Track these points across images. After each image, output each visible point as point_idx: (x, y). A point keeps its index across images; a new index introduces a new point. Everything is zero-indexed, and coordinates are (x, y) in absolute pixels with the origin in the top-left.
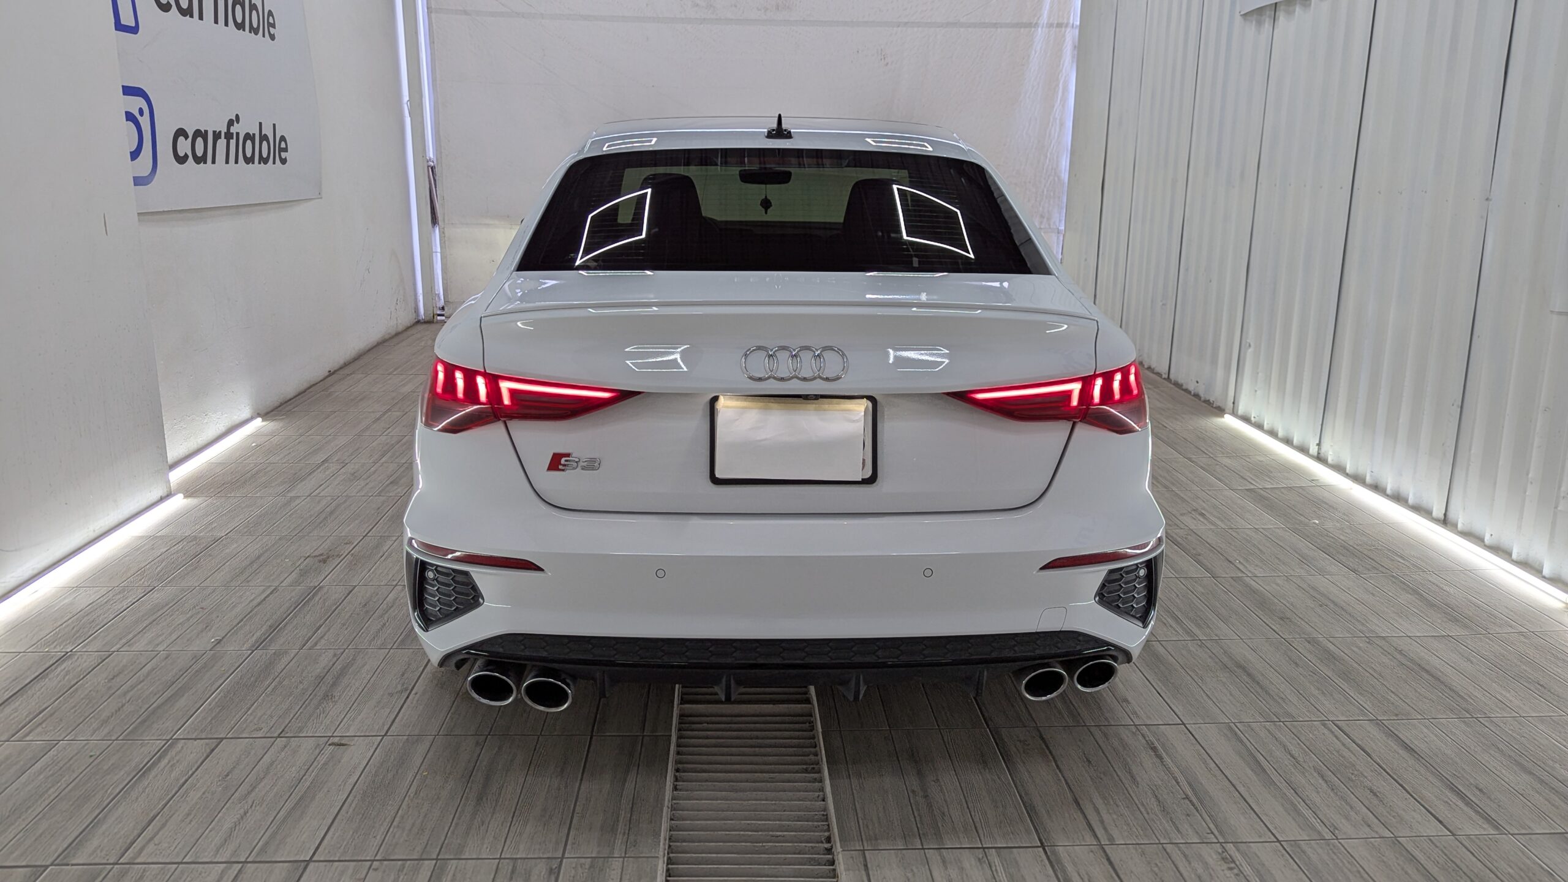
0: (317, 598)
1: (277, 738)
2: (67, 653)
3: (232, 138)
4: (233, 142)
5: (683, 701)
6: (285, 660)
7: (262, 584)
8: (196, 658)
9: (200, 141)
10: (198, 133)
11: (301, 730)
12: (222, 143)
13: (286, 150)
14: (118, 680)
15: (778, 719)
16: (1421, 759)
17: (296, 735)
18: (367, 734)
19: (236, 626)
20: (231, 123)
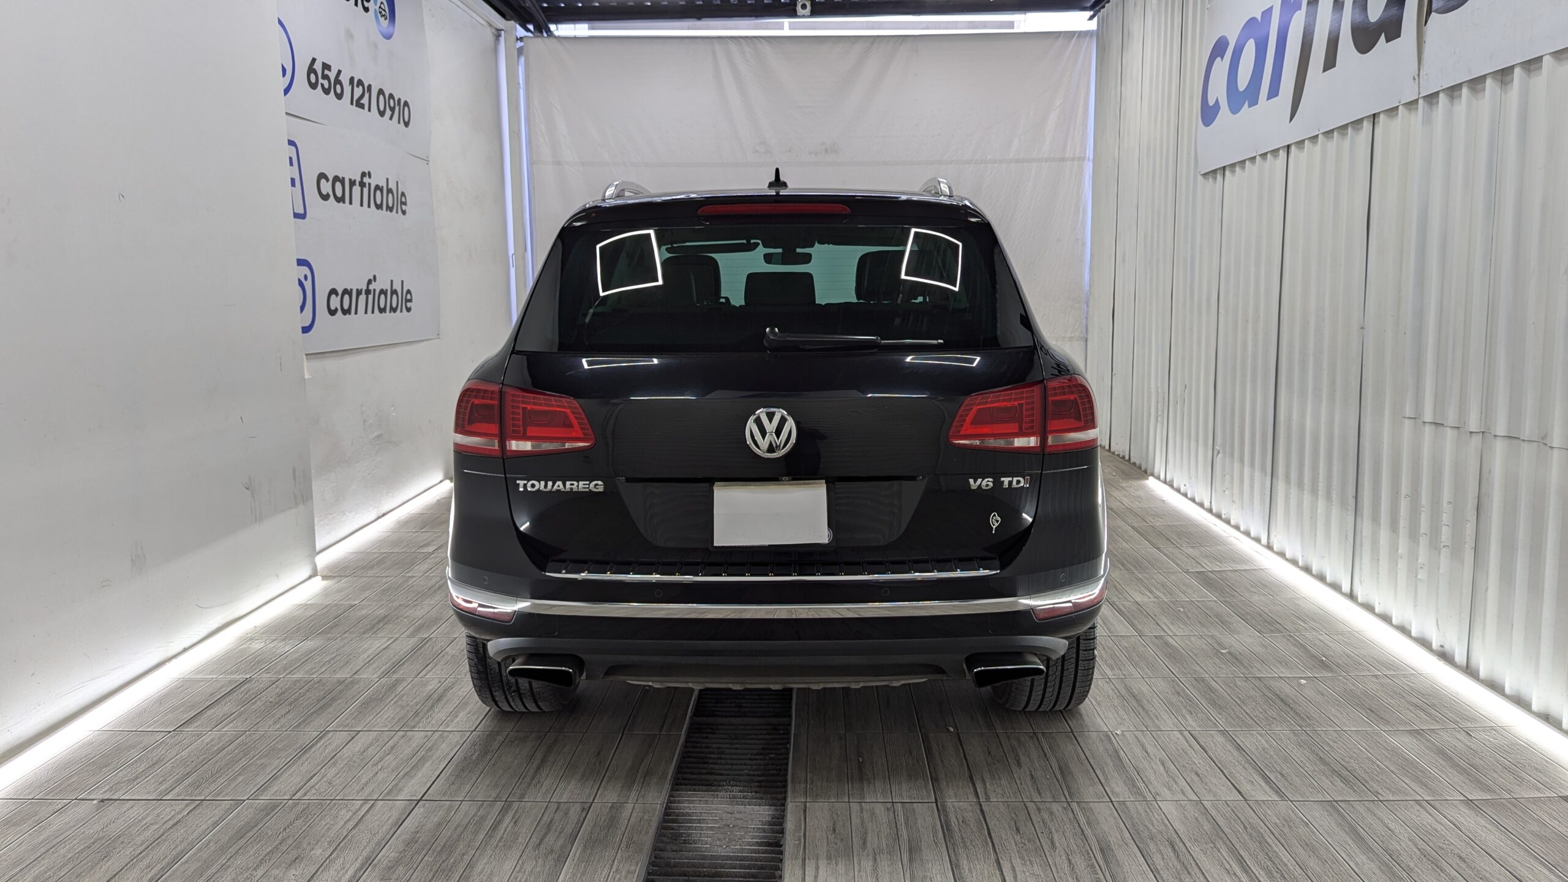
1: (398, 731)
2: (247, 679)
3: (371, 294)
4: (371, 297)
9: (346, 297)
10: (345, 292)
12: (363, 297)
13: (410, 301)
18: (461, 730)
19: (368, 663)
20: (370, 282)
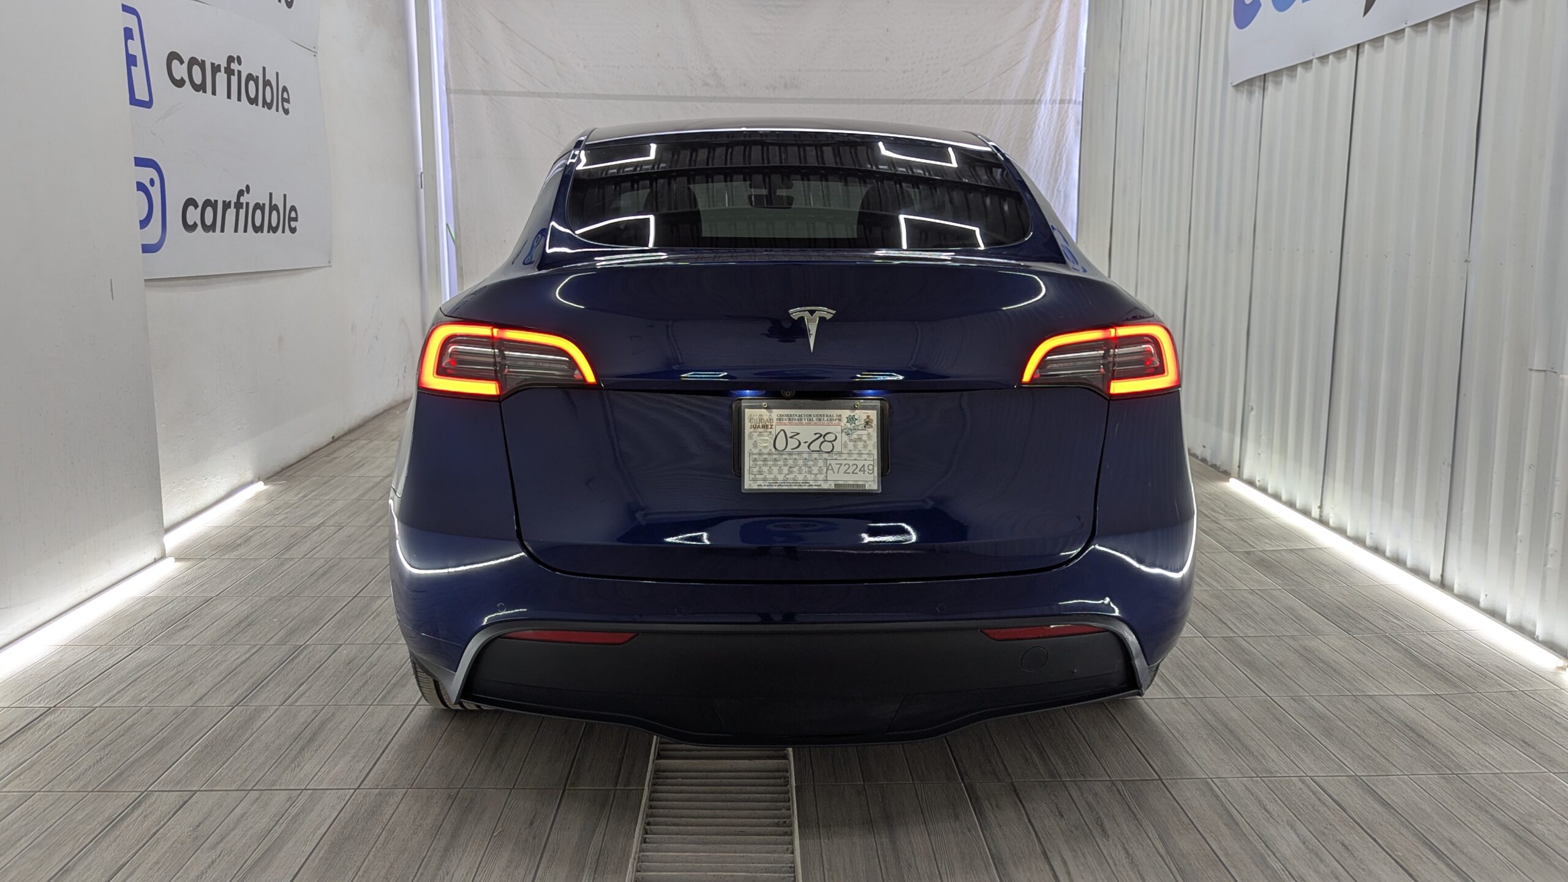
0: (301, 657)
1: (249, 791)
2: (51, 708)
3: (242, 208)
4: (242, 212)
5: (659, 756)
6: (265, 715)
7: (248, 643)
8: (177, 714)
9: (209, 211)
10: (207, 203)
11: (274, 782)
12: (231, 213)
13: (296, 219)
14: (99, 734)
15: (753, 774)
16: (1396, 813)
17: (269, 788)
18: (340, 787)
19: (219, 683)
20: (241, 193)
